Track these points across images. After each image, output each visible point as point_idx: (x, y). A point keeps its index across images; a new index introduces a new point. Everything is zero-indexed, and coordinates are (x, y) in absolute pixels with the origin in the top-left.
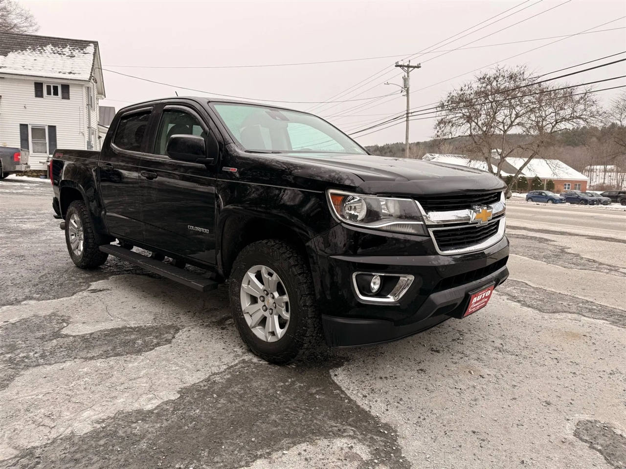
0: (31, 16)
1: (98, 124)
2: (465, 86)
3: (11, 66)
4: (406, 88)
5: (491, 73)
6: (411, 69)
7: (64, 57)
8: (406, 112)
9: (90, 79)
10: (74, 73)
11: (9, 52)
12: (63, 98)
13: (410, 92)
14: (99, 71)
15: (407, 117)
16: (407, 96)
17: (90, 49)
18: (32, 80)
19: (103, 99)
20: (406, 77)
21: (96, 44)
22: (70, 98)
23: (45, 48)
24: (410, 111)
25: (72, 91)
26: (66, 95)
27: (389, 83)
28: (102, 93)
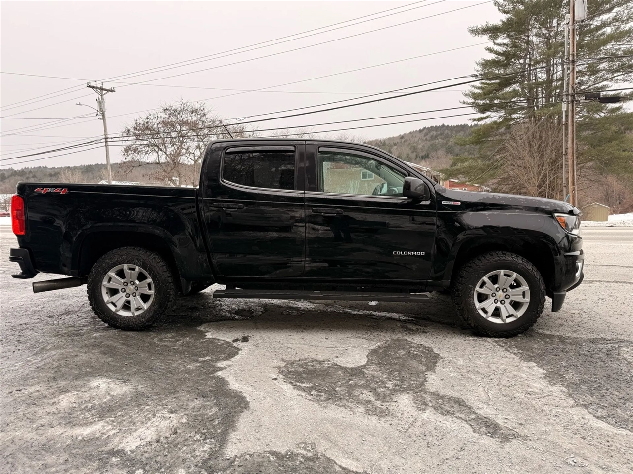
2: (150, 115)
4: (102, 112)
5: (176, 105)
6: (104, 92)
8: (104, 137)
13: (106, 116)
15: (106, 142)
16: (103, 120)
20: (100, 100)
24: (109, 136)
27: (81, 103)
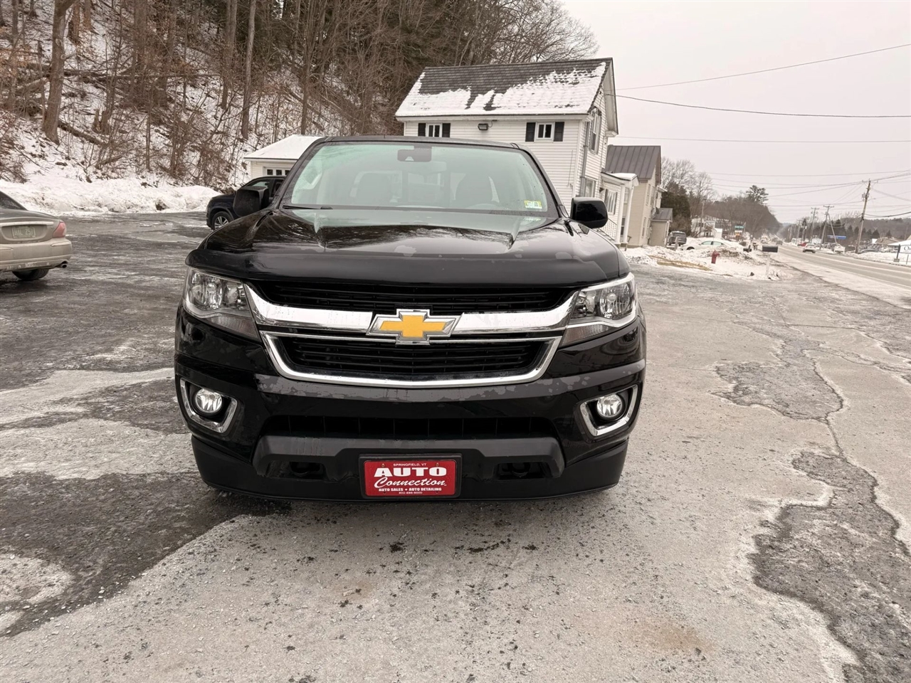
0: (592, 35)
1: (602, 172)
3: (506, 105)
7: (566, 85)
9: (589, 111)
10: (572, 106)
11: (508, 88)
12: (556, 140)
14: (612, 98)
17: (600, 70)
18: (524, 121)
19: (614, 136)
21: (609, 61)
22: (564, 139)
23: (547, 77)
25: (567, 130)
26: (559, 136)
28: (613, 128)
